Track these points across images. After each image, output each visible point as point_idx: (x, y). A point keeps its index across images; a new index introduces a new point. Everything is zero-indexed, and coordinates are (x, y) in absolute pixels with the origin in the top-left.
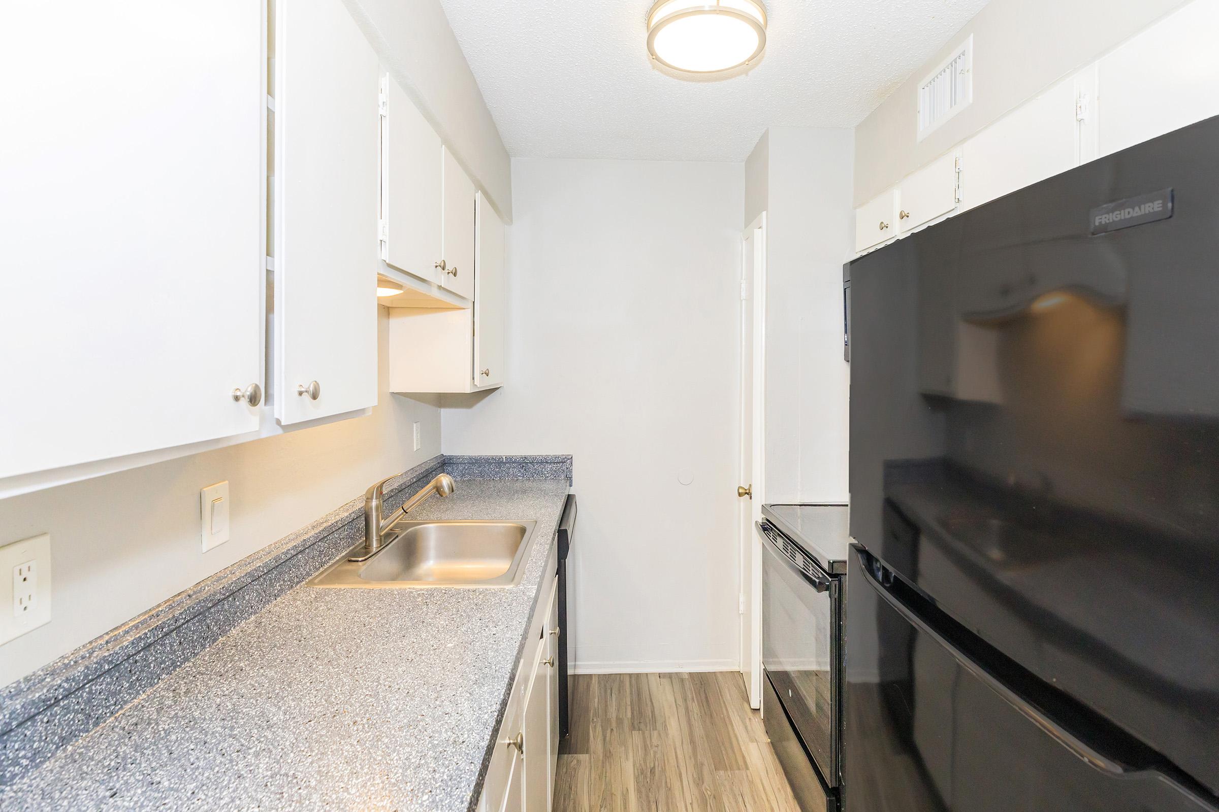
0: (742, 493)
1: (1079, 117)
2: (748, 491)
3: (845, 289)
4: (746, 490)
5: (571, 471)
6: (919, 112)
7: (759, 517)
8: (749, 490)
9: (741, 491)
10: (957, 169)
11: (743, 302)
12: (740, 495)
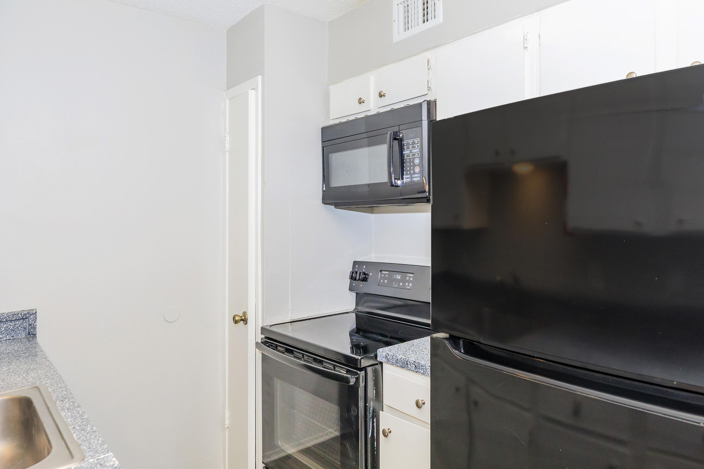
0: (238, 320)
1: (525, 46)
2: (243, 318)
3: (323, 147)
4: (241, 317)
5: (35, 328)
6: (394, 21)
7: (260, 337)
8: (245, 316)
9: (237, 318)
10: (429, 67)
11: (227, 153)
12: (236, 322)
